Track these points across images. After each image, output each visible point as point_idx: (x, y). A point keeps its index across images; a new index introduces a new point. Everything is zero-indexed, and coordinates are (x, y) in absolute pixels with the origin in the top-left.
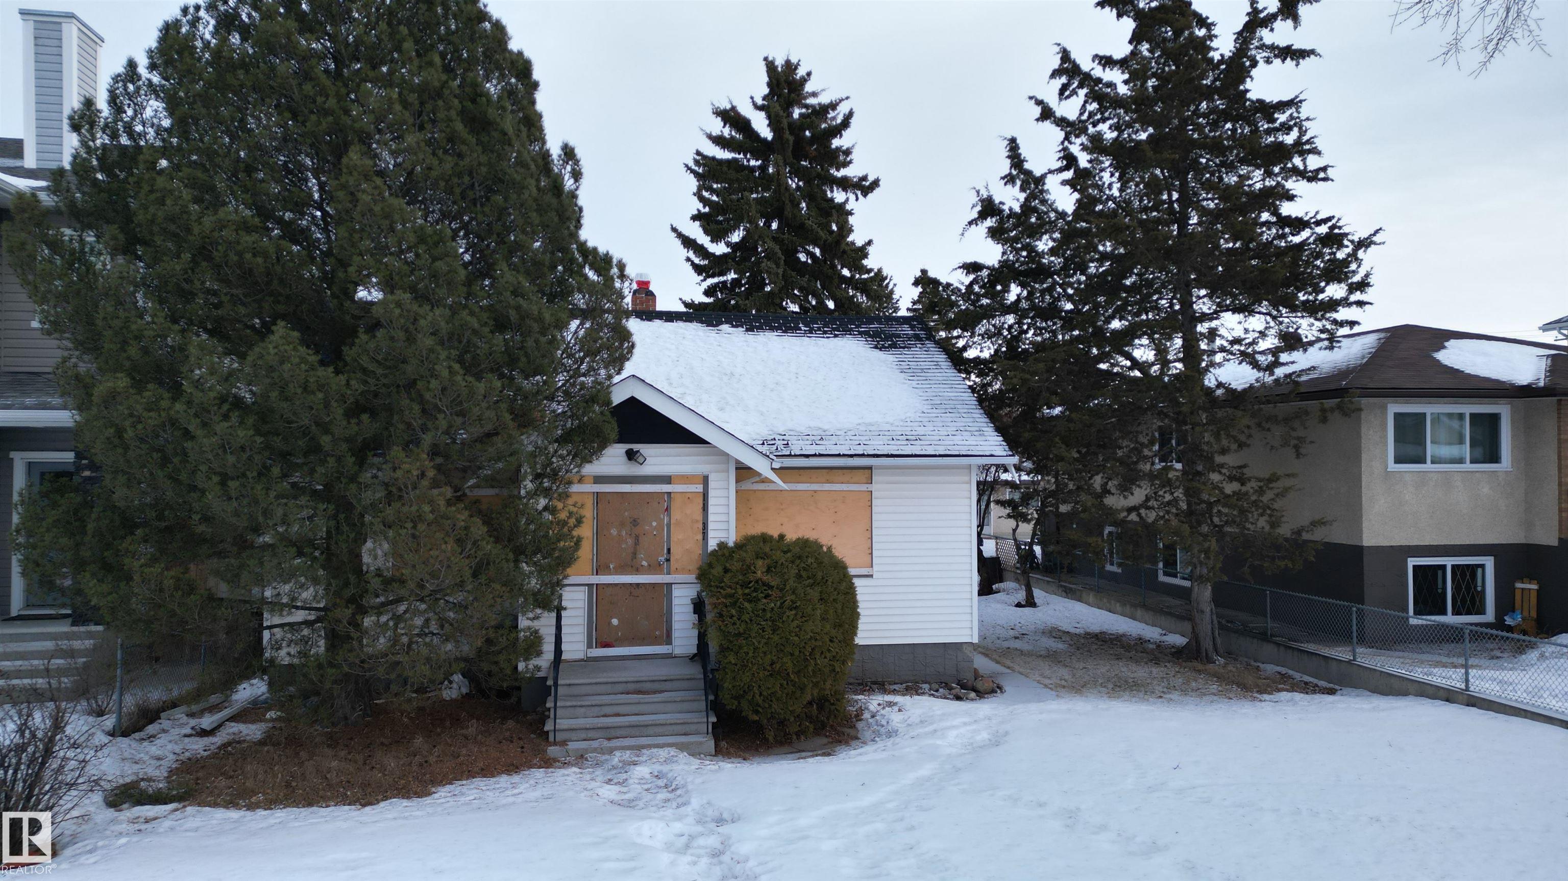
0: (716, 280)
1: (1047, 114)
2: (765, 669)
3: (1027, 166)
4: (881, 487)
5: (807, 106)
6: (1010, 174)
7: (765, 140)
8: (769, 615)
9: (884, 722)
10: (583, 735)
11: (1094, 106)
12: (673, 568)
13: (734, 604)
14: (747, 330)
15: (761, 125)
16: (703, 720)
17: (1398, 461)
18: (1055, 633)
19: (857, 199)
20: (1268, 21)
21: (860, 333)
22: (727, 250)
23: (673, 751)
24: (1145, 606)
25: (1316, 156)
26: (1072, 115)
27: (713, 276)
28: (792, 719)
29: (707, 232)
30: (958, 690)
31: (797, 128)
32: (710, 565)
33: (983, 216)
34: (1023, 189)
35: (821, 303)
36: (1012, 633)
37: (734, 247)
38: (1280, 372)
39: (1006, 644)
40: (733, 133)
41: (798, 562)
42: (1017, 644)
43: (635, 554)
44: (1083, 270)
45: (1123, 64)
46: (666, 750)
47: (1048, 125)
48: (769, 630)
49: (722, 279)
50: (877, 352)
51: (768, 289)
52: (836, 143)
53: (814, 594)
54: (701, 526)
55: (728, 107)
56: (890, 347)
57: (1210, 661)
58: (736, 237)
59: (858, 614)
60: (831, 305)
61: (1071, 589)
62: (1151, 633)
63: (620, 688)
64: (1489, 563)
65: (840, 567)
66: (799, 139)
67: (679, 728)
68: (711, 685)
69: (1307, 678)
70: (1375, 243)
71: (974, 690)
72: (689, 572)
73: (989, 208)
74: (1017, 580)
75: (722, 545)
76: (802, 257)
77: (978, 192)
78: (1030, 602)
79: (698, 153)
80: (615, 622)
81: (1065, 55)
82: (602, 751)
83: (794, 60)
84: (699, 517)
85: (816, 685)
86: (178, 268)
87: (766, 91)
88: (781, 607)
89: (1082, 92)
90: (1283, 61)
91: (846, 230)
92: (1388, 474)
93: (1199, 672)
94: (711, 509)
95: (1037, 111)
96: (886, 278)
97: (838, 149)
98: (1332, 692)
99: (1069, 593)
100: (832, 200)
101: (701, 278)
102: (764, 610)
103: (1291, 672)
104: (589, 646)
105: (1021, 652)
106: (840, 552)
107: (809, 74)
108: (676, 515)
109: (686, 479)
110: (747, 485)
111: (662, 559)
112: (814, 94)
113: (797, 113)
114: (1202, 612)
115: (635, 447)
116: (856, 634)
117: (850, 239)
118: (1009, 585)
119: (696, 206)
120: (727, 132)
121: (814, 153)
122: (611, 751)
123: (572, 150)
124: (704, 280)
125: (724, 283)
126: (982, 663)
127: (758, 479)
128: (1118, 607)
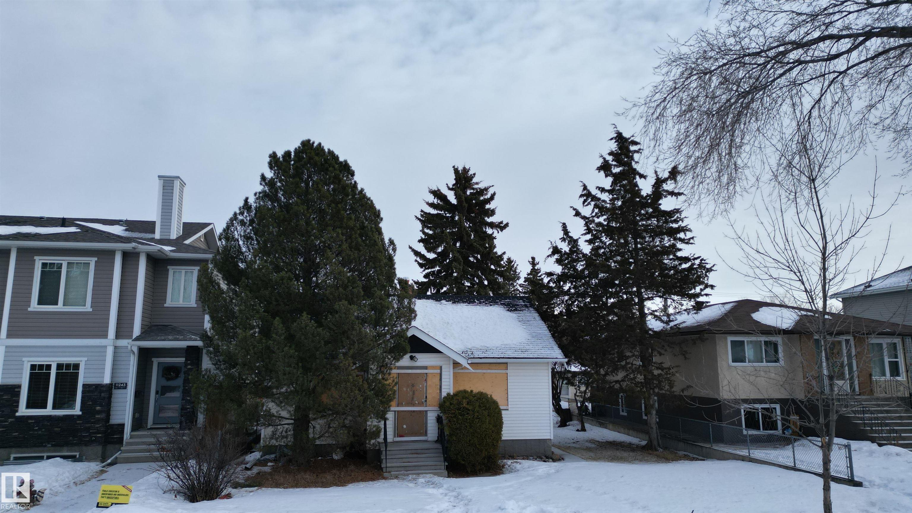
0: (430, 270)
1: (578, 214)
2: (467, 443)
3: (570, 234)
4: (511, 371)
5: (473, 189)
6: (563, 237)
7: (454, 204)
8: (468, 421)
9: (514, 468)
10: (396, 469)
11: (596, 210)
12: (428, 404)
13: (455, 417)
14: (453, 303)
15: (452, 198)
16: (443, 465)
17: (734, 361)
18: (592, 441)
19: (498, 232)
20: (665, 181)
21: (501, 304)
22: (435, 256)
23: (432, 475)
24: (634, 429)
25: (690, 233)
26: (588, 214)
27: (428, 269)
28: (477, 464)
29: (426, 248)
30: (545, 459)
31: (468, 199)
32: (444, 402)
33: (553, 253)
34: (569, 244)
35: (481, 282)
36: (572, 441)
37: (439, 254)
38: (672, 324)
39: (569, 445)
40: (439, 202)
41: (479, 400)
42: (574, 445)
43: (413, 398)
44: (597, 277)
45: (609, 191)
46: (429, 475)
47: (578, 219)
48: (468, 427)
49: (432, 270)
50: (509, 313)
51: (455, 274)
52: (487, 206)
53: (486, 413)
54: (439, 387)
55: (436, 189)
56: (514, 310)
57: (656, 450)
58: (440, 250)
59: (503, 422)
60: (486, 283)
61: (602, 423)
62: (634, 440)
63: (410, 452)
64: (778, 407)
65: (495, 403)
66: (470, 205)
67: (433, 467)
68: (445, 451)
69: (695, 456)
70: (713, 270)
71: (552, 458)
72: (434, 406)
73: (556, 250)
74: (578, 420)
75: (448, 394)
76: (471, 259)
77: (551, 242)
78: (583, 429)
79: (422, 211)
80: (405, 426)
81: (585, 188)
82: (405, 475)
83: (467, 167)
84: (439, 384)
85: (486, 450)
86: (267, 293)
87: (454, 182)
88: (473, 418)
89: (593, 203)
90: (672, 196)
91: (492, 246)
92: (729, 366)
93: (650, 454)
94: (443, 380)
95: (574, 212)
96: (513, 261)
97: (489, 209)
98: (704, 460)
99: (602, 425)
100: (486, 232)
101: (422, 269)
102: (466, 419)
103: (689, 454)
104: (395, 436)
105: (575, 448)
106: (495, 397)
107: (474, 174)
108: (429, 383)
109: (433, 367)
110: (457, 371)
111: (423, 400)
112: (477, 183)
113: (469, 192)
114: (652, 428)
115: (414, 354)
116: (502, 431)
117: (495, 251)
118: (575, 422)
119: (421, 235)
120: (436, 201)
121: (477, 211)
122: (408, 475)
123: (393, 241)
124: (424, 271)
125: (434, 271)
126: (557, 451)
127: (460, 368)
128: (622, 430)
